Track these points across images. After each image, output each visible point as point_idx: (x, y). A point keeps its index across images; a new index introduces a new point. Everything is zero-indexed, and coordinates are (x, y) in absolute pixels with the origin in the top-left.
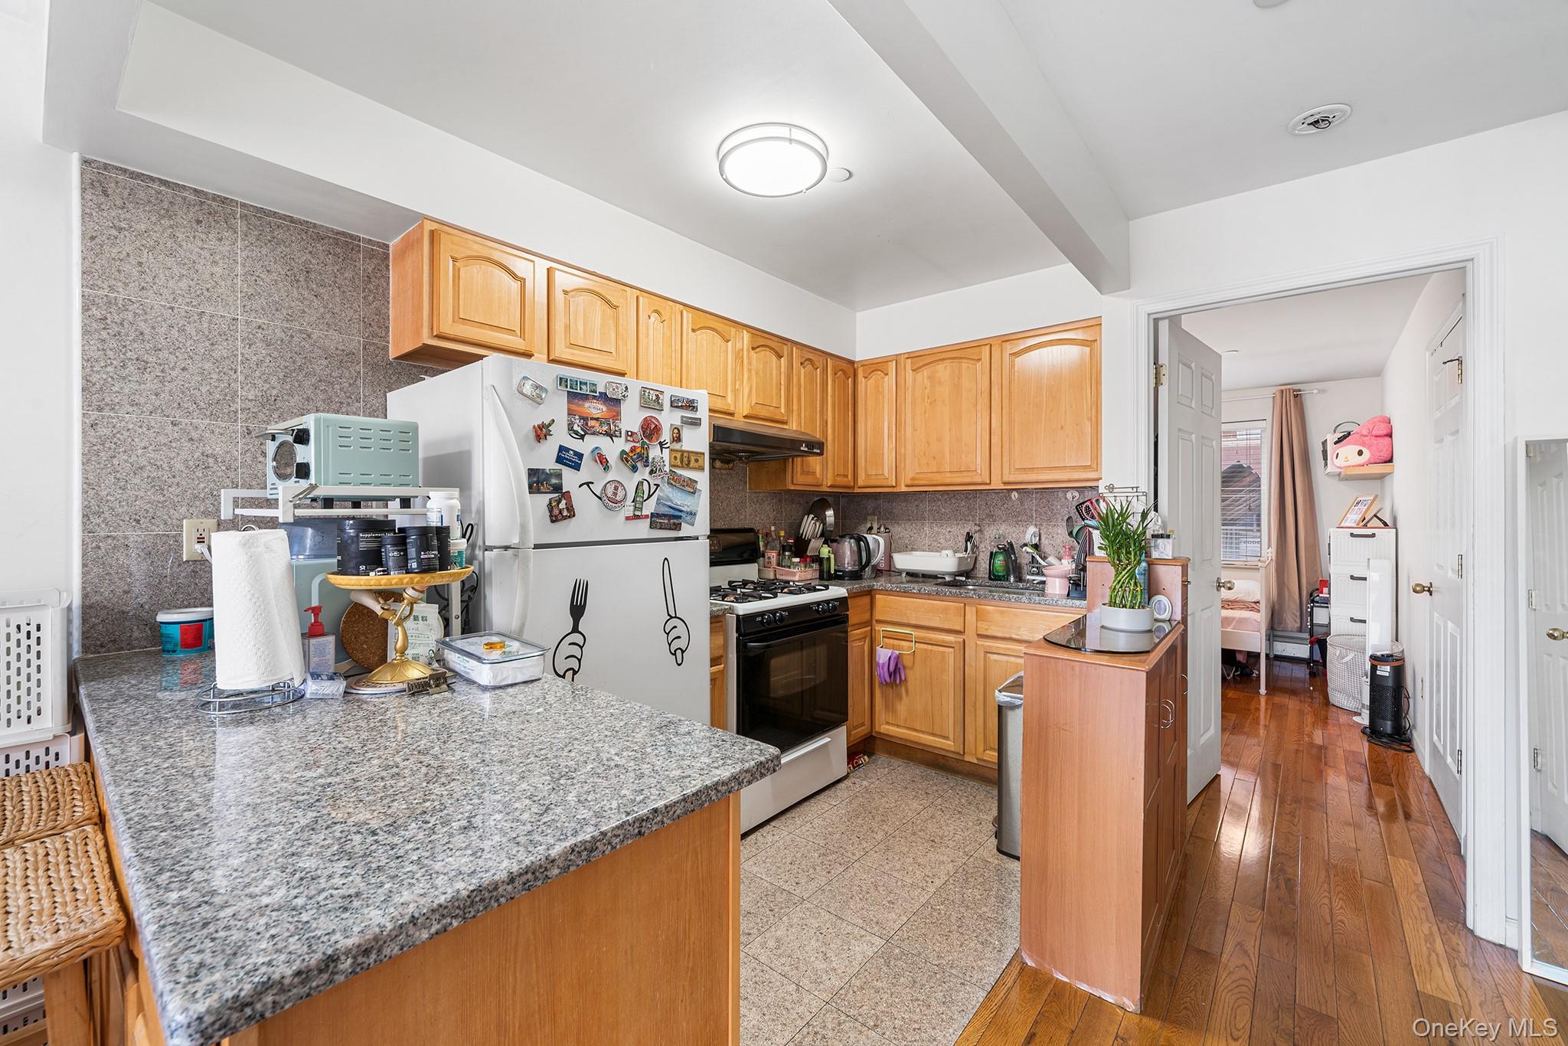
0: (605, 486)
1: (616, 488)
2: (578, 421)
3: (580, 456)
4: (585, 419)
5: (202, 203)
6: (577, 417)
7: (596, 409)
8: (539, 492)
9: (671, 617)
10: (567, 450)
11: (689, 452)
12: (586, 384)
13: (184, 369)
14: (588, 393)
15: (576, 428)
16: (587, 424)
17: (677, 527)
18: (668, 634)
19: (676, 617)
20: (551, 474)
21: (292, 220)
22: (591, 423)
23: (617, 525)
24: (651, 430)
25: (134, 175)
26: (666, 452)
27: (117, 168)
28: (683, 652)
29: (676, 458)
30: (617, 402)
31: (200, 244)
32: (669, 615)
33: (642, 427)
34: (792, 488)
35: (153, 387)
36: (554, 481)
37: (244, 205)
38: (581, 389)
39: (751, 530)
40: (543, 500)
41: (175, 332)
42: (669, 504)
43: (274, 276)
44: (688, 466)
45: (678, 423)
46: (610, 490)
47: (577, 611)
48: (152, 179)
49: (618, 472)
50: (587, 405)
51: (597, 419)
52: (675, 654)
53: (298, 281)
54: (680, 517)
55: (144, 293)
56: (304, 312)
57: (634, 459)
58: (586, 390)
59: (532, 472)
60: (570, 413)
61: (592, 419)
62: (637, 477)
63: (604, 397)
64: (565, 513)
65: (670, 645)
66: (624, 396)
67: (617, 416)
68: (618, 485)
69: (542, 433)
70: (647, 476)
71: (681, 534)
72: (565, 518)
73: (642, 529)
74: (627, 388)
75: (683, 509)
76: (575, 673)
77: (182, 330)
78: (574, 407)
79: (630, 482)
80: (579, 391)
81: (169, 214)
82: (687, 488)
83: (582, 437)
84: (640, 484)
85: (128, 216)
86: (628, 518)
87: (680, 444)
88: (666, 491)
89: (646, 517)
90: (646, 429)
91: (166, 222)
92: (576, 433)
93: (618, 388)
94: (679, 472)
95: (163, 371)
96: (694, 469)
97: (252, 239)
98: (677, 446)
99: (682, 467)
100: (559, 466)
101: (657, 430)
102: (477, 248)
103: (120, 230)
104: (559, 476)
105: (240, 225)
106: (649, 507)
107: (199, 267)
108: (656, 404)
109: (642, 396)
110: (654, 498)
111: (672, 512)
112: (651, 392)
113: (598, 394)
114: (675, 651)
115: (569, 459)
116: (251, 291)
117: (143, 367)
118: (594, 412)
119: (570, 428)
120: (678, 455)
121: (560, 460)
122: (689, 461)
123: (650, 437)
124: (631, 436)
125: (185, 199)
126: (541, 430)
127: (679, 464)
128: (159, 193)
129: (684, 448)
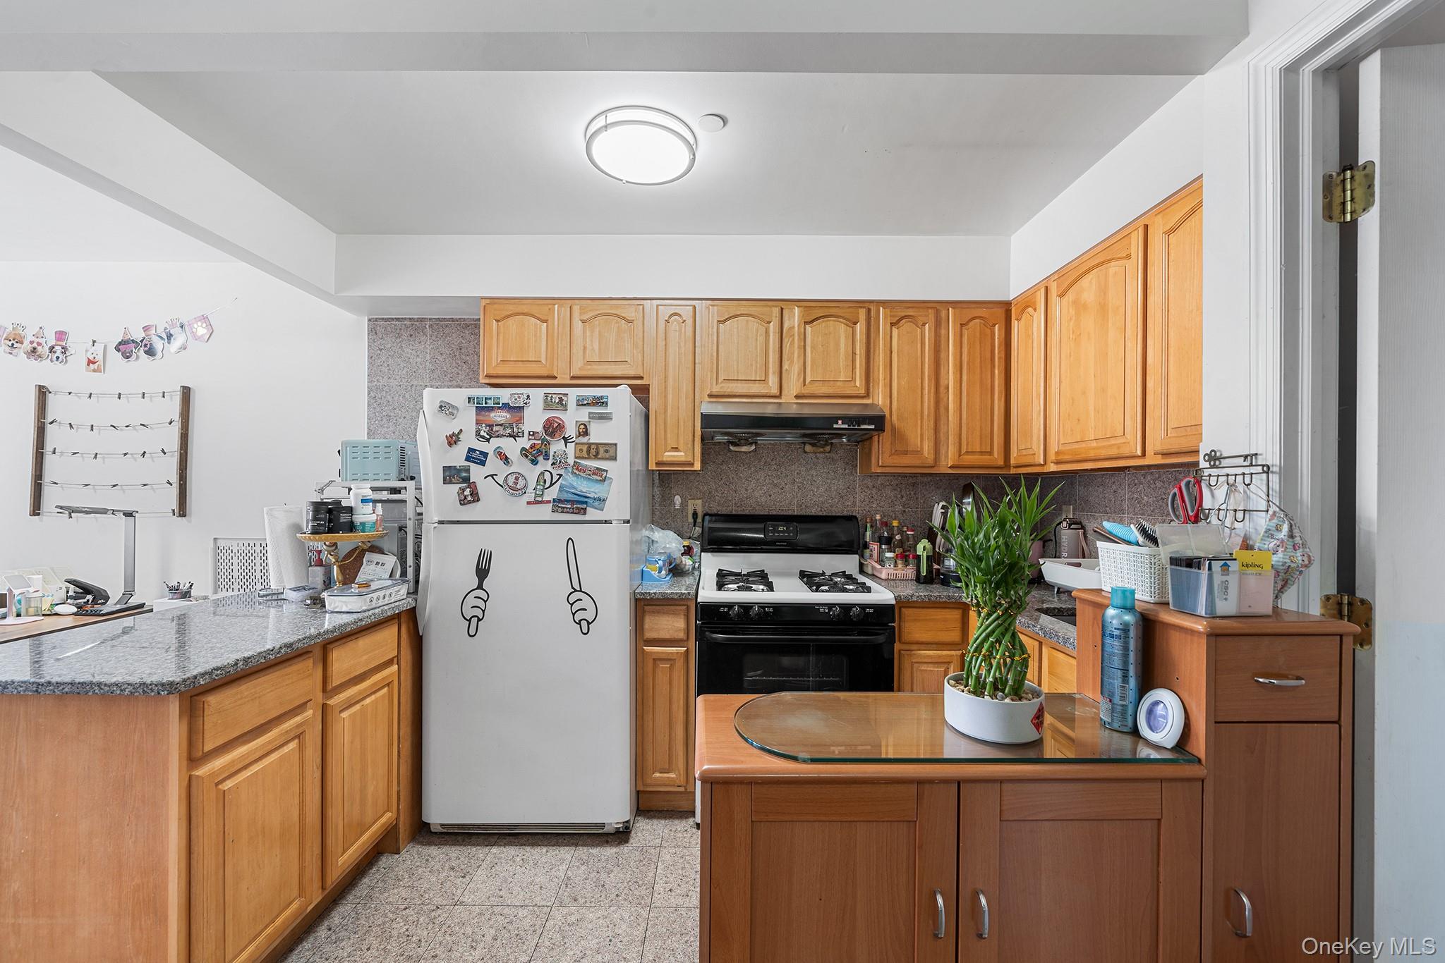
0: (507, 477)
1: (517, 479)
2: (484, 428)
3: (485, 455)
4: (491, 426)
5: (412, 325)
6: (484, 425)
7: (500, 417)
8: (451, 482)
9: (576, 591)
10: (474, 451)
11: (597, 444)
12: (490, 399)
13: (405, 417)
14: (493, 405)
15: (482, 433)
16: (492, 430)
17: (584, 512)
18: (572, 605)
19: (581, 591)
20: (462, 469)
21: (453, 320)
22: (495, 428)
23: (519, 508)
24: (553, 429)
25: (386, 320)
26: (571, 446)
27: (380, 319)
28: (589, 623)
29: (581, 450)
30: (521, 409)
31: (411, 347)
32: (573, 588)
33: (544, 427)
34: (879, 471)
35: (393, 429)
36: (464, 475)
37: (430, 319)
38: (486, 404)
39: (851, 518)
40: (455, 488)
41: (401, 398)
42: (573, 491)
43: (444, 356)
44: (596, 456)
45: (585, 419)
46: (511, 480)
47: (482, 573)
48: (393, 319)
49: (520, 465)
50: (492, 414)
51: (501, 425)
52: (579, 623)
53: (455, 356)
54: (586, 503)
55: (389, 380)
56: (459, 374)
57: (534, 454)
58: (491, 403)
59: (446, 469)
60: (478, 423)
61: (496, 425)
62: (539, 469)
63: (506, 407)
64: (469, 498)
65: (574, 614)
66: (526, 403)
67: (520, 420)
68: (518, 476)
69: (453, 440)
70: (549, 468)
71: (587, 518)
72: (470, 502)
73: (545, 512)
74: (528, 396)
75: (589, 495)
76: (479, 620)
77: (404, 396)
78: (481, 418)
79: (532, 473)
80: (484, 405)
81: (399, 335)
82: (595, 477)
83: (488, 440)
84: (542, 474)
85: (384, 342)
86: (529, 503)
87: (587, 438)
88: (569, 479)
89: (548, 502)
90: (549, 428)
91: (398, 340)
92: (483, 437)
93: (519, 397)
94: (583, 462)
95: (396, 420)
96: (602, 459)
97: (434, 338)
98: (584, 440)
99: (588, 458)
100: (468, 463)
101: (561, 427)
102: (512, 308)
103: (381, 350)
104: (468, 470)
105: (429, 331)
106: (552, 494)
107: (411, 360)
108: (559, 406)
109: (545, 401)
110: (557, 486)
111: (577, 498)
112: (554, 396)
113: (501, 405)
114: (580, 621)
115: (476, 457)
116: (433, 368)
117: (389, 418)
118: (499, 419)
119: (478, 434)
120: (585, 448)
121: (468, 459)
122: (597, 453)
123: (552, 435)
124: (533, 435)
125: (405, 325)
126: (452, 438)
127: (586, 455)
128: (395, 325)
129: (591, 441)
